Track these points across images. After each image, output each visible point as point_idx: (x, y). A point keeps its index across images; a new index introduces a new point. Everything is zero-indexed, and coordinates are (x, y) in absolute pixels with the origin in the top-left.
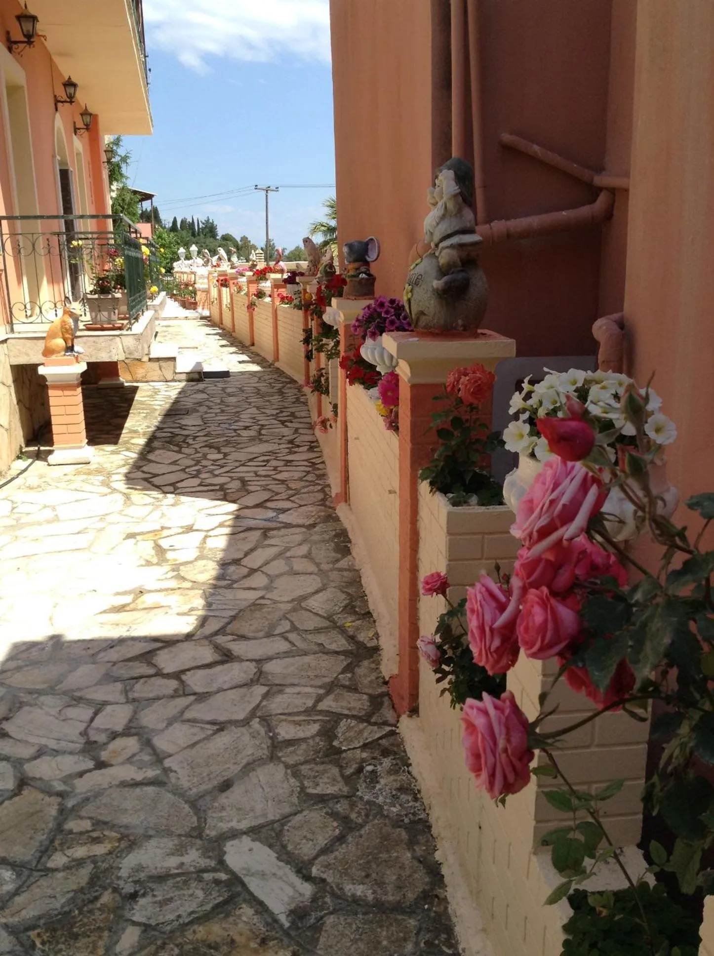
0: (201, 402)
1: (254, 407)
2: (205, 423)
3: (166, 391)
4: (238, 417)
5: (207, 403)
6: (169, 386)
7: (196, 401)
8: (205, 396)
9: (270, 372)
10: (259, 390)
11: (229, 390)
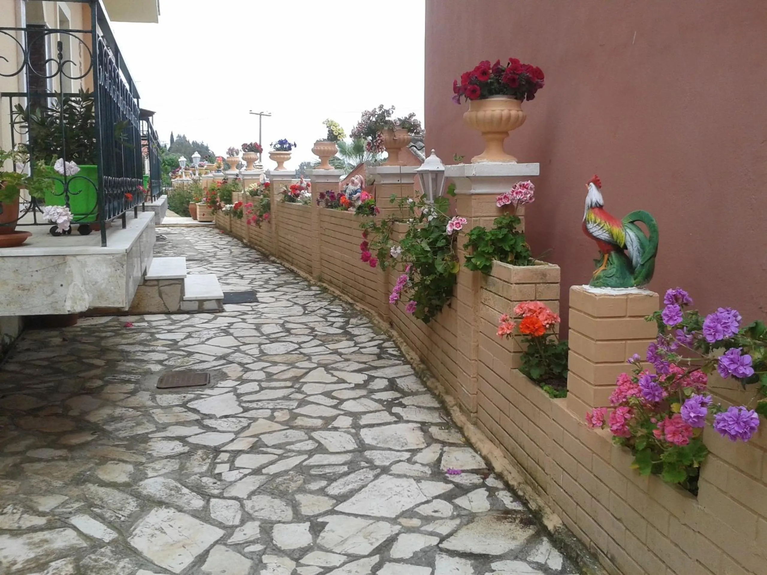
0: (228, 355)
1: (320, 365)
2: (246, 410)
3: (170, 331)
4: (299, 391)
5: (238, 357)
6: (174, 322)
7: (220, 352)
8: (229, 341)
9: (315, 295)
10: (313, 329)
11: (266, 329)
